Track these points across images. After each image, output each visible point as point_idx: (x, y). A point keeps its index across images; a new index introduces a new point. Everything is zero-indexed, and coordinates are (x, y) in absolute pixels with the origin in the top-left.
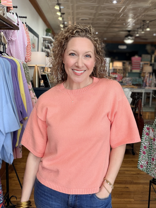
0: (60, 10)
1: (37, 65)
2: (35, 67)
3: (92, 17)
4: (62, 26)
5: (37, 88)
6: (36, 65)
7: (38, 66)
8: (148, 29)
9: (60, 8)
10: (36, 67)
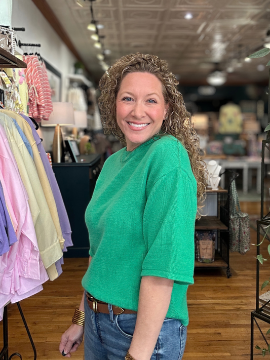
0: (97, 32)
1: (60, 125)
2: (56, 128)
3: (152, 41)
4: (101, 57)
5: (59, 164)
6: (58, 125)
7: (61, 127)
8: (248, 60)
9: (97, 29)
10: (58, 128)
